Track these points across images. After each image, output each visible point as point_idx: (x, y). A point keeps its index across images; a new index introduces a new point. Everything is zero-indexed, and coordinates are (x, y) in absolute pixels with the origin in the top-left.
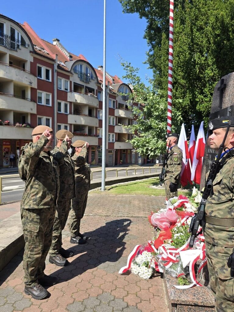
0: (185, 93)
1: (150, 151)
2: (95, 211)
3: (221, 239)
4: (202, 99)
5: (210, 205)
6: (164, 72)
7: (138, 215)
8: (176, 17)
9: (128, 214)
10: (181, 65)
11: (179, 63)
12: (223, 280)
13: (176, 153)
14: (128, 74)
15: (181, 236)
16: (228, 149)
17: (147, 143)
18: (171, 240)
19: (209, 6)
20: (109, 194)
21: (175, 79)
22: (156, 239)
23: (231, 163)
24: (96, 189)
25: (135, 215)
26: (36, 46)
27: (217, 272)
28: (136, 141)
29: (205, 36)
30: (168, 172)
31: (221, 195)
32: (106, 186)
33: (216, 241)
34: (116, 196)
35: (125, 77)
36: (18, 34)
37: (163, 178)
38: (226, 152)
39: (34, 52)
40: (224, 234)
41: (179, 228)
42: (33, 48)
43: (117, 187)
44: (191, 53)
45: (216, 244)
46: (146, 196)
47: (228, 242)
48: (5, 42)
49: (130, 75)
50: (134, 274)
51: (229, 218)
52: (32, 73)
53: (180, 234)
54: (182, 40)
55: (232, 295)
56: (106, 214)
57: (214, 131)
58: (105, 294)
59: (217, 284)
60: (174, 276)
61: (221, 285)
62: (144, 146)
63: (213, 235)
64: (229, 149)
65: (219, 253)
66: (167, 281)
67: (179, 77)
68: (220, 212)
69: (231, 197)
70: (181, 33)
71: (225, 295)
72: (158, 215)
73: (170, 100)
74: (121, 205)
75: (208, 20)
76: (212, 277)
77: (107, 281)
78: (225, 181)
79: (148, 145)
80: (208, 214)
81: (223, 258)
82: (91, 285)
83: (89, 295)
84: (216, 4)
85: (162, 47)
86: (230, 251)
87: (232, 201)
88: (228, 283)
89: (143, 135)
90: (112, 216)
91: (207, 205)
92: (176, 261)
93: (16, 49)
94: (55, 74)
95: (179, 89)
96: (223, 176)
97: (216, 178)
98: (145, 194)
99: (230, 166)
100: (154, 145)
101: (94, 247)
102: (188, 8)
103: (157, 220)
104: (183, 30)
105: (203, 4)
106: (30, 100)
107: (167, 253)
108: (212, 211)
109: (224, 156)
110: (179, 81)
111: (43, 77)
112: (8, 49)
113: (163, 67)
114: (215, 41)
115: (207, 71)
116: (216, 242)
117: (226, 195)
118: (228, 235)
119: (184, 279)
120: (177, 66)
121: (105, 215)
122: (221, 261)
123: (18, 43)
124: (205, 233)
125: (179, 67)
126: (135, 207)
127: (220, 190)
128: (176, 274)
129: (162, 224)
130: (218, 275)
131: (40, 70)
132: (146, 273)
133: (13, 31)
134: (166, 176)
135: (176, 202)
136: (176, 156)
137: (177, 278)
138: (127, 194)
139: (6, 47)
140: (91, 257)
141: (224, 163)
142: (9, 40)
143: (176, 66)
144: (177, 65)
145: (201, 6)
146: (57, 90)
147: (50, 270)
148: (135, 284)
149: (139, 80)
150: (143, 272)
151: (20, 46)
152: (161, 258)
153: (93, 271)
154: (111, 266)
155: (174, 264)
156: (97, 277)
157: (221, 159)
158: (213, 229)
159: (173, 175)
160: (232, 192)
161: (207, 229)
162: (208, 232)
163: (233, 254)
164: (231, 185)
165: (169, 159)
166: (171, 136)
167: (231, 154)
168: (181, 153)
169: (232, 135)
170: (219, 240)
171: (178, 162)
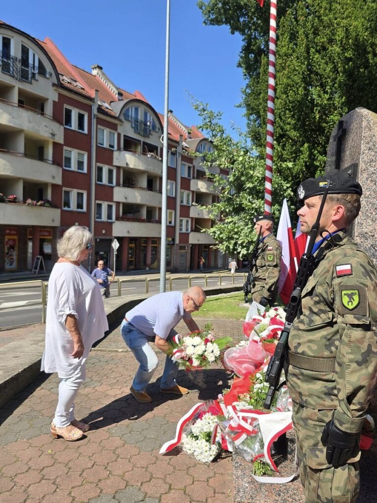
0: (297, 152)
1: (240, 247)
3: (312, 394)
5: (296, 332)
6: (264, 119)
8: (283, 31)
10: (290, 107)
11: (286, 103)
13: (271, 248)
14: (205, 121)
15: (264, 388)
16: (328, 233)
17: (236, 233)
18: (249, 395)
21: (282, 129)
22: (227, 392)
23: (331, 258)
26: (63, 75)
27: (305, 454)
28: (217, 230)
29: (330, 59)
30: (257, 279)
31: (314, 315)
33: (304, 398)
35: (200, 127)
36: (34, 56)
37: (249, 289)
38: (324, 239)
39: (60, 85)
40: (318, 386)
42: (58, 79)
45: (305, 404)
46: (231, 319)
47: (324, 401)
48: (11, 69)
49: (209, 123)
50: (186, 454)
51: (327, 357)
52: (56, 118)
53: (264, 385)
54: (292, 66)
55: (330, 498)
57: (306, 201)
58: (130, 489)
59: (307, 477)
60: (248, 458)
61: (312, 478)
62: (230, 238)
63: (299, 387)
64: (330, 234)
65: (309, 420)
66: (236, 467)
67: (288, 126)
68: (311, 344)
69: (329, 318)
70: (291, 55)
71: (318, 497)
72: (235, 352)
73: (269, 162)
75: (333, 35)
77: (138, 465)
78: (319, 290)
79: (238, 237)
80: (292, 349)
81: (317, 429)
82: (108, 472)
83: (101, 492)
84: (346, 9)
85: (261, 78)
86: (327, 416)
88: (325, 475)
89: (230, 220)
91: (292, 333)
92: (254, 432)
93: (30, 79)
94: (94, 121)
95: (288, 147)
96: (317, 280)
97: (307, 284)
98: (229, 316)
99: (329, 262)
100: (247, 236)
103: (233, 359)
104: (294, 51)
106: (51, 162)
107: (238, 417)
108: (299, 344)
109: (323, 245)
110: (288, 132)
111: (74, 126)
112: (17, 79)
113: (262, 110)
114: (344, 67)
115: (332, 117)
116: (304, 399)
117: (322, 315)
118: (325, 387)
119: (264, 463)
120: (283, 109)
122: (313, 434)
123: (33, 71)
124: (288, 383)
125: (287, 109)
127: (312, 305)
128: (250, 455)
129: (241, 367)
130: (306, 459)
131: (68, 113)
132: (206, 451)
133: (25, 51)
134: (254, 286)
135: (265, 330)
136: (271, 252)
137: (252, 461)
138: (200, 317)
139: (13, 77)
141: (321, 257)
142: (19, 65)
143: (282, 108)
144: (284, 108)
146: (97, 146)
147: (43, 445)
148: (185, 472)
149: (223, 131)
150: (201, 450)
151: (37, 75)
152: (228, 426)
153: (117, 448)
154: (149, 438)
155: (249, 438)
156: (121, 458)
157: (317, 251)
158: (301, 377)
159: (266, 284)
160: (333, 310)
161: (291, 377)
162: (292, 381)
163: (331, 423)
164: (329, 297)
165: (259, 258)
166: (261, 219)
167: (334, 242)
168: (279, 247)
169: (336, 207)
170: (309, 397)
171: (274, 262)
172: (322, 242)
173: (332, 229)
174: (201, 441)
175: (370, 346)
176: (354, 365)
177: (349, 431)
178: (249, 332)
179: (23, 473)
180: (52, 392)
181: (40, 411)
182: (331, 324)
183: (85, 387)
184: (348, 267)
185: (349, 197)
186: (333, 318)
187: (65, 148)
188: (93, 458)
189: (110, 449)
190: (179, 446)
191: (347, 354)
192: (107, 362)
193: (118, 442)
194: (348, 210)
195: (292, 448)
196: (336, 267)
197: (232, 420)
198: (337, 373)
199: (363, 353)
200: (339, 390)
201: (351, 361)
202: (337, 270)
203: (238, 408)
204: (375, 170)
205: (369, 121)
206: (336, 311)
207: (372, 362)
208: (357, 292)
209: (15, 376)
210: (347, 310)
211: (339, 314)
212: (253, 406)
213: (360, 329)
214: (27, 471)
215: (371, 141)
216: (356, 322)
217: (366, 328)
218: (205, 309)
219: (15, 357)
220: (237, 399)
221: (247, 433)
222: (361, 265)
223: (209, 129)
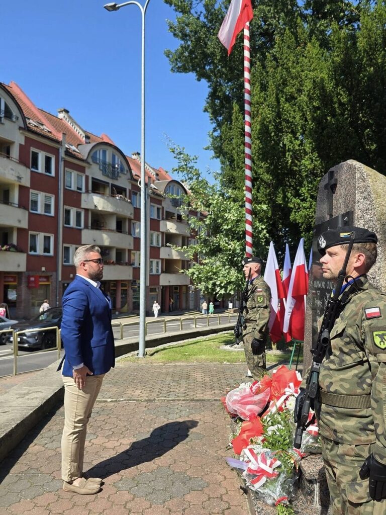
1: (219, 288)
2: (128, 392)
3: (348, 431)
4: (299, 204)
5: (326, 372)
6: (238, 163)
7: (203, 397)
8: (253, 81)
9: (185, 396)
12: (355, 503)
13: (261, 290)
14: (181, 164)
15: (279, 430)
17: (215, 274)
18: (261, 438)
19: (303, 65)
20: (151, 363)
21: (256, 173)
22: (236, 437)
23: (358, 302)
24: (129, 355)
25: (196, 397)
26: (29, 119)
27: (344, 490)
28: (196, 271)
29: (299, 108)
30: (249, 321)
31: (345, 355)
32: (147, 349)
33: (340, 435)
34: (164, 365)
35: (176, 170)
36: (1, 100)
37: (240, 331)
38: (348, 283)
39: (27, 129)
40: (352, 423)
41: (274, 415)
42: (25, 122)
43: (166, 351)
44: (278, 134)
45: (340, 441)
46: (215, 363)
47: (360, 436)
49: (184, 166)
51: (359, 394)
52: (23, 161)
53: (278, 427)
54: (264, 114)
56: (147, 397)
57: (329, 250)
59: (346, 512)
60: (270, 501)
61: (352, 513)
62: (209, 279)
63: (334, 425)
64: (353, 279)
65: (346, 456)
66: (258, 513)
67: (261, 170)
69: (360, 358)
70: (262, 103)
72: (237, 395)
73: (248, 205)
74: (173, 380)
75: (301, 85)
76: (336, 501)
78: (349, 331)
79: (216, 277)
80: (325, 389)
81: (354, 464)
84: (313, 62)
85: (233, 124)
86: (364, 451)
87: (363, 365)
89: (207, 261)
90: (158, 400)
91: (323, 372)
92: (273, 474)
94: (62, 164)
95: (262, 190)
96: (346, 322)
97: (335, 326)
98: (212, 359)
99: (356, 306)
100: (225, 277)
101: (128, 457)
102: (271, 67)
103: (236, 402)
104: (265, 100)
105: (294, 62)
106: (17, 206)
107: (257, 460)
108: (331, 383)
109: (347, 290)
110: (261, 176)
111: (41, 169)
113: (236, 154)
114: (313, 116)
115: (303, 161)
116: (340, 437)
117: (353, 355)
118: (359, 423)
119: (287, 507)
120: (257, 154)
121: (146, 398)
122: (351, 470)
124: (320, 421)
126: (197, 384)
127: (343, 346)
128: (272, 498)
129: (245, 409)
130: (346, 495)
131: (35, 157)
134: (245, 328)
136: (261, 294)
137: (274, 505)
138: (183, 362)
140: (123, 476)
141: (346, 301)
144: (258, 152)
145: (290, 65)
146: (65, 189)
147: (49, 504)
149: (199, 174)
151: (3, 119)
153: (127, 502)
154: (158, 490)
155: (269, 481)
156: (134, 513)
157: (341, 295)
158: (334, 415)
159: (257, 325)
160: (363, 350)
161: (324, 415)
162: (325, 418)
163: (371, 458)
164: (360, 338)
165: (249, 299)
166: (251, 261)
167: (357, 286)
169: (357, 255)
170: (345, 434)
171: (264, 303)
172: (347, 286)
173: (355, 274)
180: (47, 448)
181: (38, 469)
182: (361, 363)
184: (377, 310)
185: (368, 246)
186: (363, 357)
187: (31, 191)
189: (120, 504)
191: (383, 390)
192: (98, 413)
193: (127, 496)
194: (368, 258)
195: (311, 488)
196: (365, 310)
198: (373, 409)
200: (377, 426)
202: (367, 313)
203: (255, 451)
204: (371, 217)
205: (362, 174)
206: (367, 351)
209: (9, 432)
210: (379, 350)
211: (370, 353)
212: (270, 449)
215: (365, 191)
218: (187, 354)
219: (4, 412)
220: (250, 442)
221: (266, 475)
223: (185, 171)
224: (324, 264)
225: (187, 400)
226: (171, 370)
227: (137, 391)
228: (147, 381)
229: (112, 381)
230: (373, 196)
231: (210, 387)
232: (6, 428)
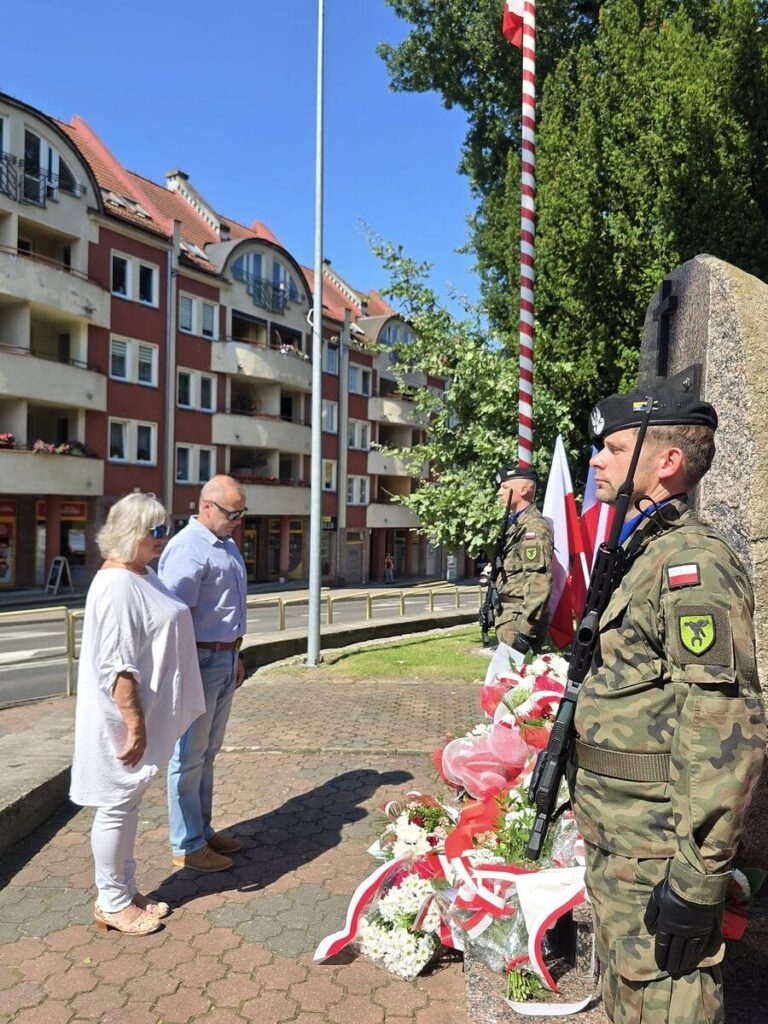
0: (580, 341)
1: (470, 533)
2: (273, 734)
3: (626, 828)
4: (636, 362)
5: (589, 701)
6: (514, 276)
7: (419, 747)
8: (549, 102)
9: (383, 746)
10: (566, 253)
11: (558, 245)
12: (636, 982)
13: (533, 534)
14: (397, 280)
15: (526, 819)
16: (650, 503)
17: (462, 504)
18: (496, 835)
19: (652, 67)
20: (329, 678)
21: (551, 296)
23: (657, 551)
24: (289, 661)
25: (407, 747)
26: (108, 191)
27: (613, 952)
28: (425, 499)
29: (642, 158)
30: (506, 597)
31: (626, 666)
32: (323, 652)
33: (609, 836)
34: (353, 683)
35: (387, 293)
36: (50, 153)
38: (643, 513)
39: (102, 211)
40: (637, 811)
42: (99, 198)
43: (362, 654)
44: (597, 213)
45: (610, 849)
46: (455, 681)
47: (650, 840)
48: (4, 179)
49: (404, 285)
50: (368, 961)
51: (653, 750)
52: (95, 277)
53: (525, 814)
54: (568, 172)
56: (309, 744)
57: (608, 439)
59: (618, 997)
60: (497, 965)
61: (628, 1001)
62: (449, 514)
63: (598, 813)
64: (654, 504)
65: (619, 881)
66: (471, 985)
67: (563, 291)
68: (619, 726)
69: (656, 673)
70: (567, 150)
72: (465, 747)
73: (525, 362)
74: (366, 714)
75: (648, 110)
77: (271, 985)
78: (635, 615)
79: (465, 511)
80: (584, 737)
81: (635, 899)
82: (209, 1002)
84: (673, 59)
85: (507, 195)
86: (656, 873)
87: (663, 688)
88: (653, 993)
89: (448, 478)
90: (326, 751)
91: (582, 703)
92: (506, 910)
93: (41, 200)
94: (172, 283)
95: (563, 331)
96: (630, 596)
97: (610, 604)
98: (451, 675)
99: (653, 560)
100: (483, 510)
101: (245, 862)
102: (586, 72)
103: (460, 762)
104: (571, 141)
106: (85, 366)
108: (597, 725)
109: (641, 527)
110: (561, 303)
111: (132, 291)
112: (15, 200)
113: (511, 258)
114: (670, 174)
115: (648, 271)
116: (609, 839)
117: (642, 666)
118: (650, 812)
119: (527, 976)
120: (552, 256)
121: (304, 747)
122: (628, 910)
123: (48, 183)
124: (576, 805)
125: (559, 257)
126: (412, 722)
127: (622, 646)
128: (501, 958)
129: (478, 779)
130: (616, 964)
131: (120, 266)
132: (409, 953)
133: (32, 143)
134: (500, 611)
135: (525, 700)
136: (533, 543)
137: (505, 972)
138: (392, 678)
139: (8, 195)
140: (228, 899)
141: (637, 551)
142: (20, 172)
143: (549, 255)
144: (554, 253)
145: (625, 66)
146: (178, 333)
147: (73, 948)
148: (368, 998)
149: (433, 300)
150: (399, 951)
151: (56, 192)
152: (453, 900)
153: (225, 951)
154: (293, 930)
155: (496, 923)
156: (235, 972)
157: (630, 539)
158: (600, 793)
159: (524, 606)
160: (662, 655)
161: (581, 792)
162: (584, 800)
163: (664, 885)
164: (655, 630)
165: (510, 554)
166: (512, 476)
167: (662, 519)
168: (549, 533)
169: (666, 452)
170: (619, 833)
171: (539, 562)
172: (639, 520)
173: (659, 493)
174: (398, 933)
175: (737, 727)
176: (707, 766)
177: (699, 902)
178: (492, 706)
179: (32, 1007)
181: (65, 878)
182: (660, 683)
183: (158, 827)
184: (692, 569)
185: (691, 432)
186: (663, 673)
187: (113, 336)
188: (176, 974)
189: (211, 953)
190: (353, 945)
191: (692, 743)
193: (229, 939)
194: (691, 458)
195: (585, 941)
196: (667, 569)
197: (461, 888)
198: (673, 783)
199: (723, 742)
200: (678, 818)
201: (701, 758)
202: (670, 576)
203: (473, 862)
204: (736, 377)
205: (721, 282)
206: (669, 658)
207: (741, 759)
208: (709, 618)
209: (14, 805)
210: (691, 655)
211: (674, 663)
212: (505, 857)
213: (717, 693)
214: (41, 1002)
215: (726, 320)
216: (710, 679)
217: (730, 690)
218: (402, 662)
219: (13, 766)
220: (472, 843)
221: (493, 913)
222: (718, 566)
223: (404, 296)
224: (598, 470)
225: (385, 754)
226: (365, 692)
227: (290, 732)
228: (314, 713)
229: (246, 711)
230: (741, 330)
231: (436, 728)
232: (8, 797)
